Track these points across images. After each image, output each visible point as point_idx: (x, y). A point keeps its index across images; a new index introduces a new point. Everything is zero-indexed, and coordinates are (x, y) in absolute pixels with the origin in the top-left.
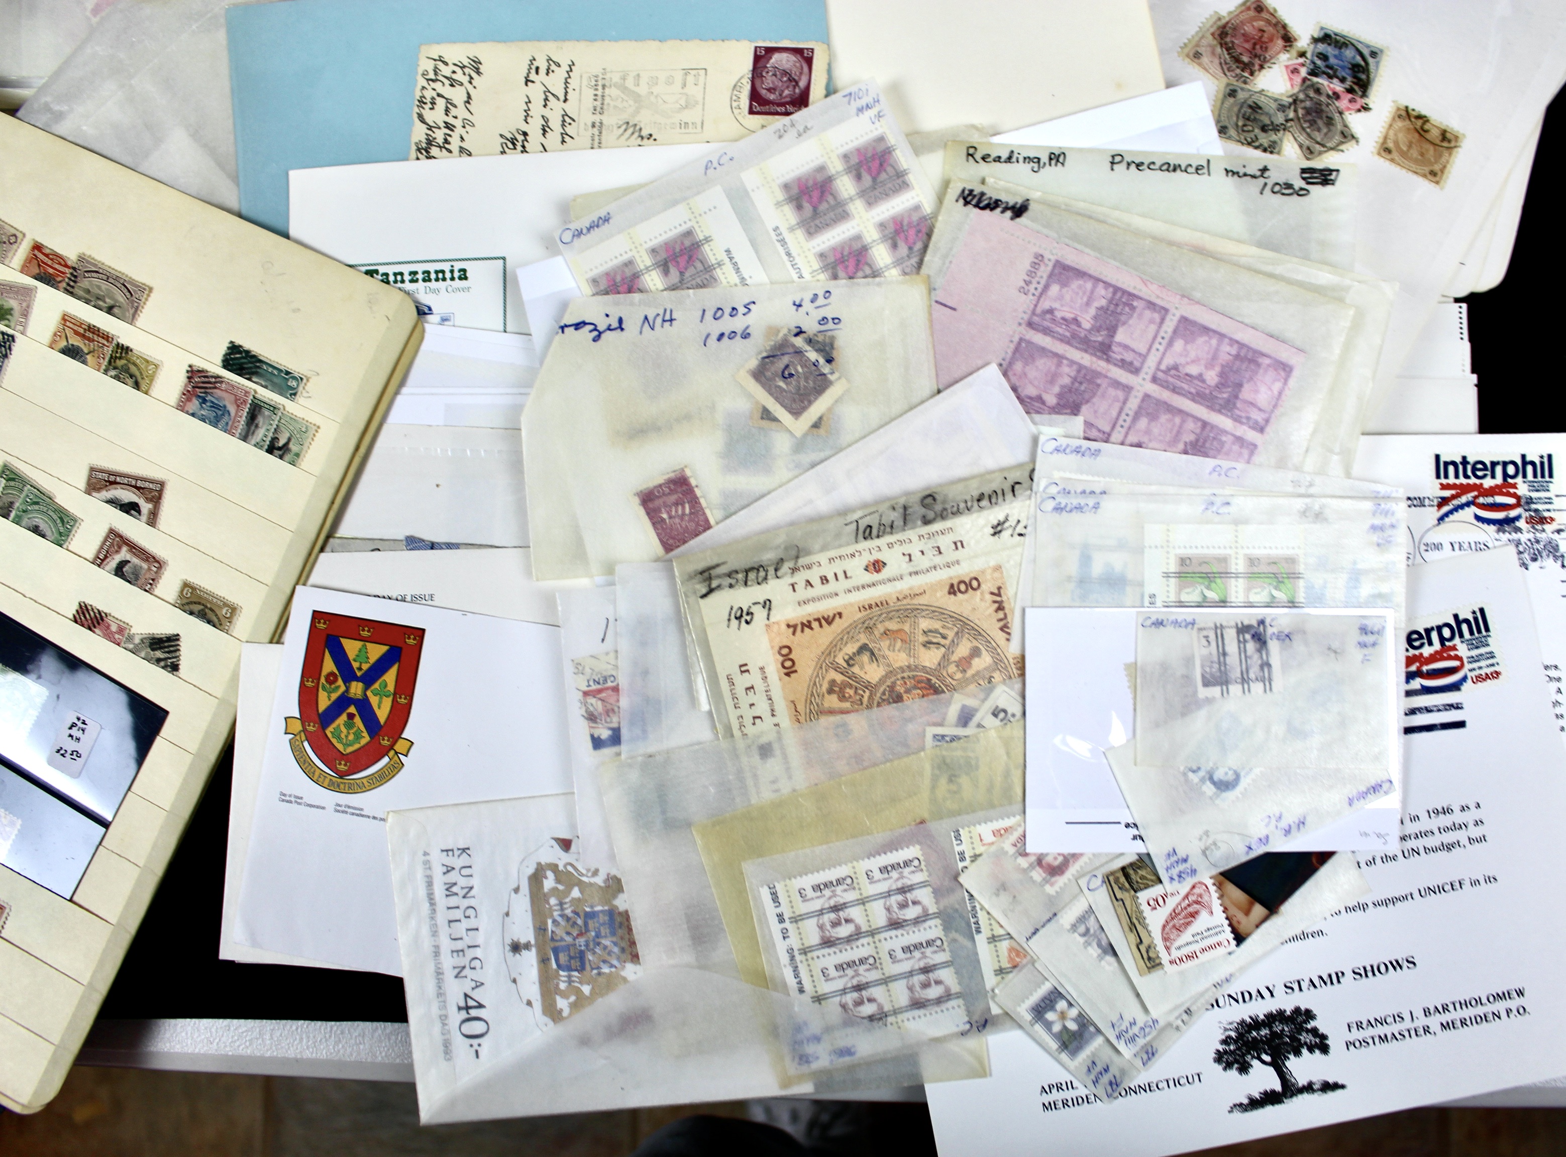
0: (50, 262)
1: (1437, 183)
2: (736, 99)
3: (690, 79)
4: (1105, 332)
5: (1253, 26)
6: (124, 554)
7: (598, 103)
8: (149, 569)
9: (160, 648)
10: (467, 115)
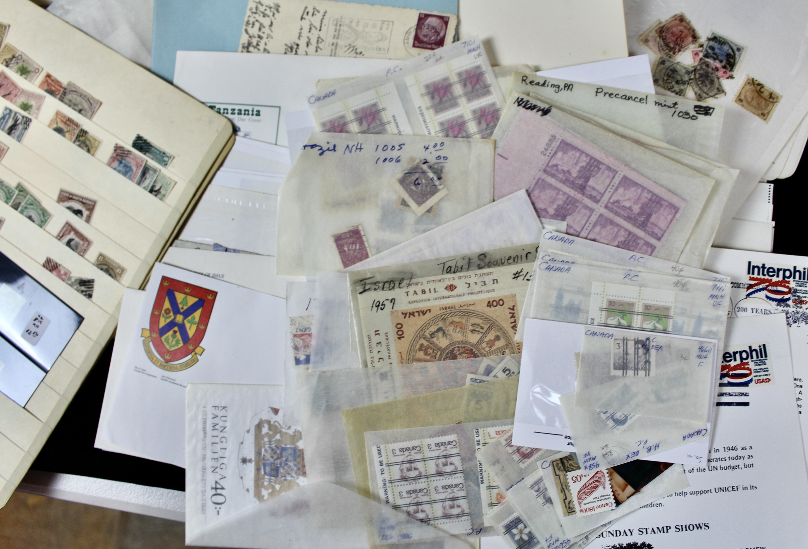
0: (53, 84)
1: (765, 120)
2: (406, 39)
3: (385, 26)
4: (584, 179)
5: (677, 29)
6: (72, 235)
7: (337, 33)
8: (83, 245)
9: (84, 285)
10: (270, 33)
